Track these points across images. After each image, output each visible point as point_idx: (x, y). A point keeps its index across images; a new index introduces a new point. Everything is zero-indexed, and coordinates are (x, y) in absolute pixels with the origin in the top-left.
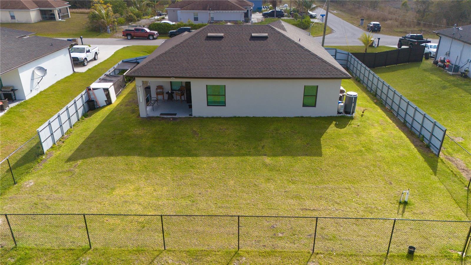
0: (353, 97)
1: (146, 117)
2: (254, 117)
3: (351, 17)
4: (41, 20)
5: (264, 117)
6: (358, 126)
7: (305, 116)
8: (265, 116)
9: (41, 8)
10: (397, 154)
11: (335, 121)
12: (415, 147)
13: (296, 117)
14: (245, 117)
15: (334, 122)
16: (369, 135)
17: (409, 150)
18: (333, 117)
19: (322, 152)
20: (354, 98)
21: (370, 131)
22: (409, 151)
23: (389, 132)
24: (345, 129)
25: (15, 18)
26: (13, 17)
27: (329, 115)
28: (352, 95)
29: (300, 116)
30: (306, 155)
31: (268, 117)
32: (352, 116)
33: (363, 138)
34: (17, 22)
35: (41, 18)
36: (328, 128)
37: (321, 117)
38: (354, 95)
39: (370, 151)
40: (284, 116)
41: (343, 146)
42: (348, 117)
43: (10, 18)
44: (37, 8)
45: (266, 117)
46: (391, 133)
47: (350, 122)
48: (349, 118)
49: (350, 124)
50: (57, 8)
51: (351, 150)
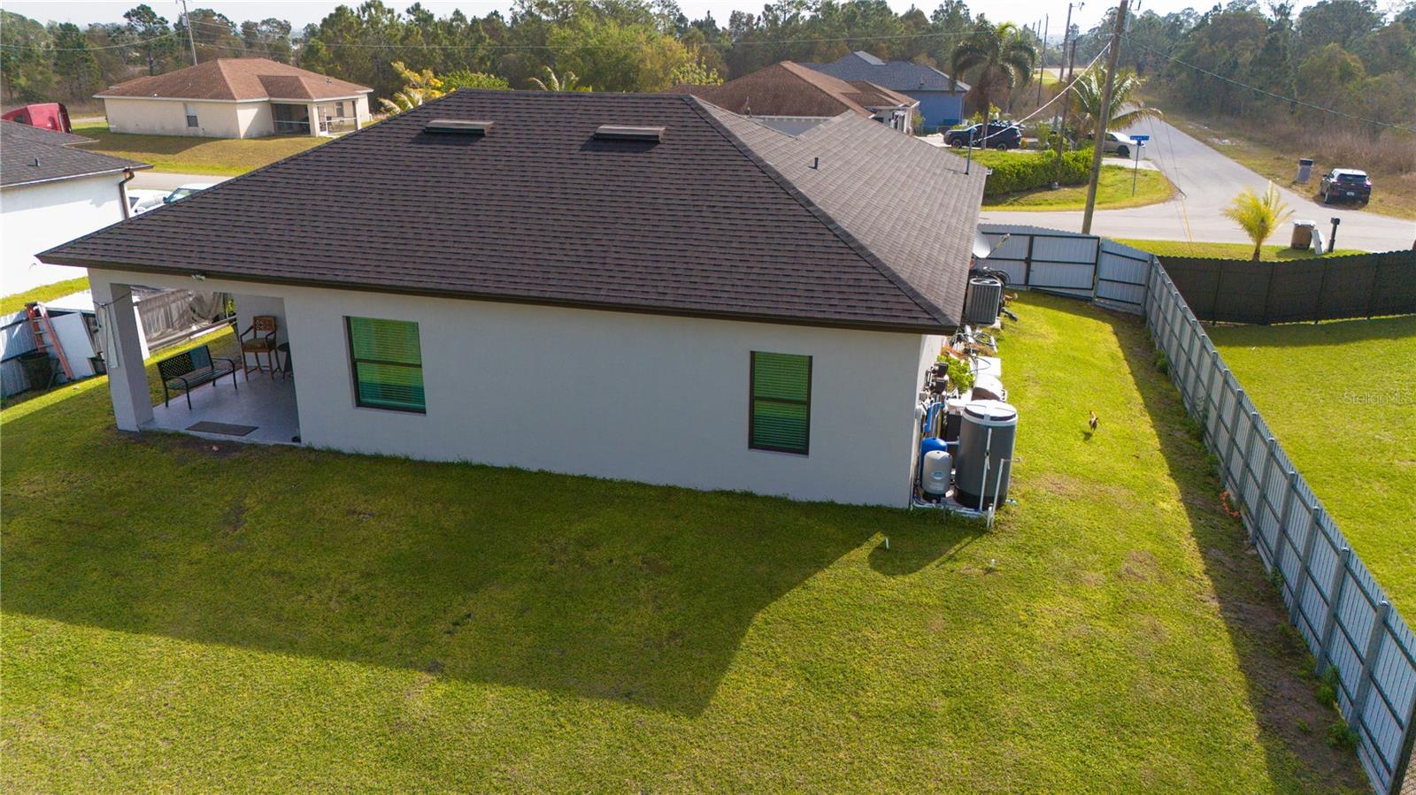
0: (989, 427)
1: (137, 430)
2: (541, 473)
3: (1278, 159)
4: (273, 131)
5: (584, 478)
6: (989, 571)
7: (760, 490)
8: (589, 475)
9: (277, 97)
10: (1124, 765)
11: (886, 532)
12: (1258, 738)
13: (722, 493)
14: (506, 469)
15: (879, 538)
16: (1017, 629)
17: (1211, 750)
18: (891, 511)
19: (714, 693)
20: (990, 430)
21: (1036, 606)
22: (1210, 757)
23: (1142, 628)
24: (915, 577)
25: (199, 122)
26: (192, 121)
27: (872, 502)
28: (981, 417)
29: (738, 491)
30: (628, 695)
31: (600, 476)
32: (981, 519)
33: (975, 642)
34: (201, 133)
35: (272, 125)
36: (830, 562)
37: (832, 505)
38: (993, 418)
39: (972, 725)
40: (671, 484)
41: (843, 672)
42: (964, 520)
43: (184, 123)
44: (265, 97)
45: (594, 479)
46: (1155, 631)
47: (957, 546)
48: (963, 527)
49: (951, 558)
50: (315, 100)
51: (873, 701)
